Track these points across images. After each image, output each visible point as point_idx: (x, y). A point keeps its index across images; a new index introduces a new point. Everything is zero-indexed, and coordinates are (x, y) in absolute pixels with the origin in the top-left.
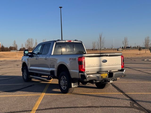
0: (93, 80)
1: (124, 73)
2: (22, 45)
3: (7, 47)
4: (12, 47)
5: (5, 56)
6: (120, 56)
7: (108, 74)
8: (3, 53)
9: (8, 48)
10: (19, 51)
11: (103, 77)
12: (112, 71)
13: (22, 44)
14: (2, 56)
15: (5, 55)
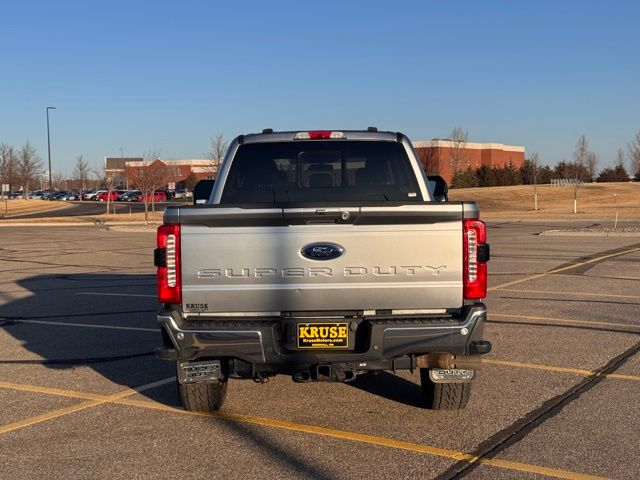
0: (232, 358)
1: (465, 331)
2: (620, 156)
3: (548, 167)
4: (571, 167)
5: (517, 204)
6: (459, 225)
7: (355, 326)
8: (512, 192)
9: (552, 168)
10: (598, 181)
11: (310, 344)
12: (394, 312)
13: (620, 151)
14: (504, 202)
15: (517, 197)
